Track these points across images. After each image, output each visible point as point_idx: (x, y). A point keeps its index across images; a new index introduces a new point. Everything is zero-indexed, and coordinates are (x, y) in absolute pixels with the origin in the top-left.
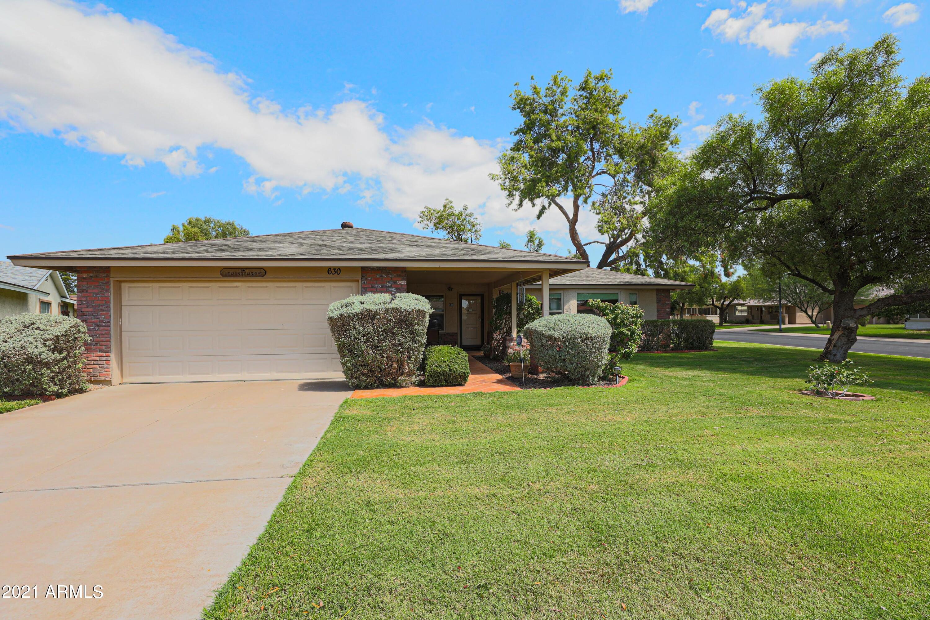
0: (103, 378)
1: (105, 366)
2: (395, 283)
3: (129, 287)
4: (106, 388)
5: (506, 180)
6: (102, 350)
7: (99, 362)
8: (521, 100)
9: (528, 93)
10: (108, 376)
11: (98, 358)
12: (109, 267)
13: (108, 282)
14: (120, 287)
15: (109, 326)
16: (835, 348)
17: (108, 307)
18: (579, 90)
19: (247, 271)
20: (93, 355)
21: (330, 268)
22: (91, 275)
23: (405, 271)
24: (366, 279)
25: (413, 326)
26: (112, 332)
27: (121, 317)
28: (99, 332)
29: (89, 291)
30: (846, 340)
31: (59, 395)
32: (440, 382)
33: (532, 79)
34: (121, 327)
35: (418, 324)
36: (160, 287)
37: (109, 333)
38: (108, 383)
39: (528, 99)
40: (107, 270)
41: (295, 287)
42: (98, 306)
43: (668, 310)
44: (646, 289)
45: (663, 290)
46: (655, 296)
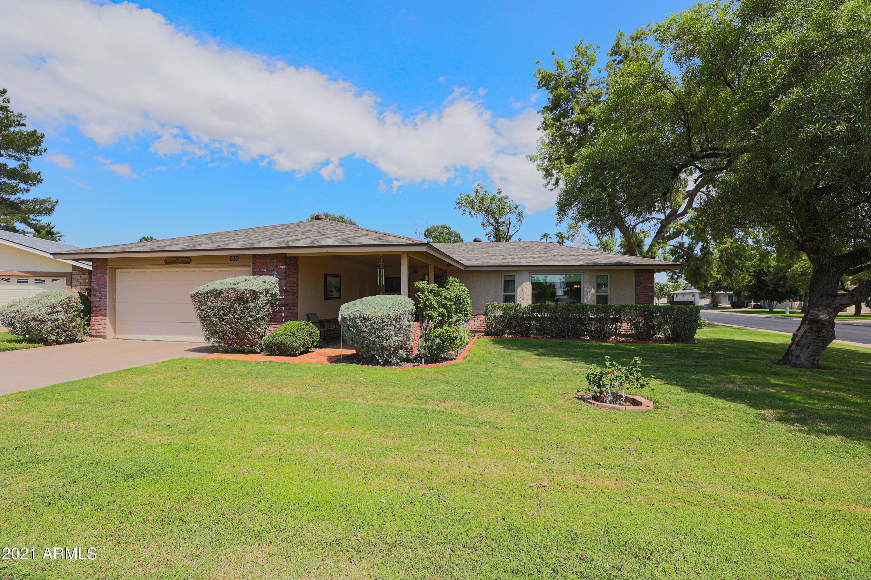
0: (102, 334)
1: (104, 326)
2: (276, 267)
3: (120, 272)
4: (102, 340)
5: (545, 160)
6: (102, 315)
7: (101, 323)
8: (543, 77)
9: (551, 70)
10: (104, 332)
11: (100, 320)
12: (107, 258)
13: (107, 269)
14: (115, 272)
15: (106, 299)
16: (798, 348)
17: (106, 286)
18: (611, 55)
19: (180, 260)
20: (98, 318)
21: (231, 256)
22: (98, 264)
23: (286, 257)
24: (256, 265)
25: (248, 303)
26: (108, 303)
27: (115, 293)
28: (101, 303)
29: (98, 275)
30: (814, 337)
31: (57, 343)
32: (275, 351)
33: (553, 54)
34: (115, 299)
35: (252, 302)
36: (136, 272)
37: (106, 304)
38: (104, 337)
39: (550, 76)
40: (105, 260)
41: (212, 271)
42: (102, 284)
43: (650, 294)
44: (620, 270)
45: (645, 271)
46: (634, 278)
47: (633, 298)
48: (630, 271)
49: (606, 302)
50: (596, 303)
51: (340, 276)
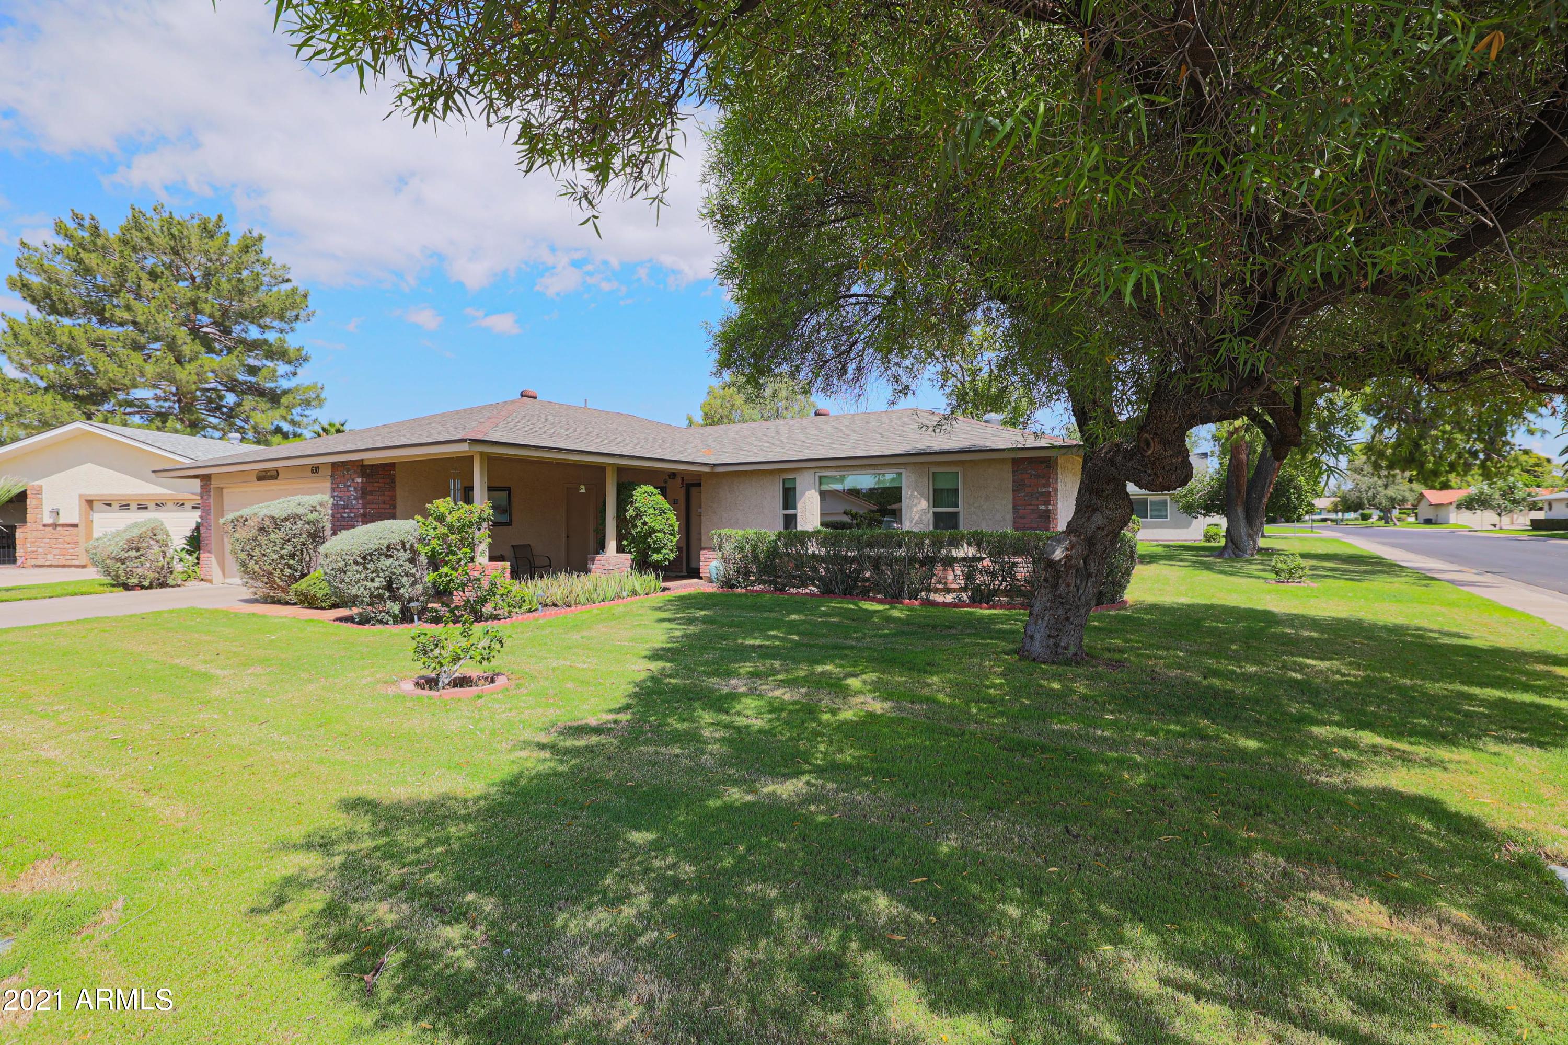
0: (208, 577)
1: (210, 566)
2: (353, 481)
6: (209, 552)
10: (210, 575)
13: (211, 489)
14: (222, 493)
19: (269, 473)
21: (312, 466)
22: (204, 482)
23: (363, 466)
24: (334, 478)
26: (213, 535)
28: (207, 535)
29: (204, 498)
31: (142, 587)
32: (304, 602)
38: (210, 581)
42: (207, 510)
43: (1042, 507)
44: (984, 460)
45: (1031, 460)
46: (1011, 475)
47: (1010, 517)
48: (1003, 461)
49: (955, 526)
50: (931, 528)
51: (508, 489)
